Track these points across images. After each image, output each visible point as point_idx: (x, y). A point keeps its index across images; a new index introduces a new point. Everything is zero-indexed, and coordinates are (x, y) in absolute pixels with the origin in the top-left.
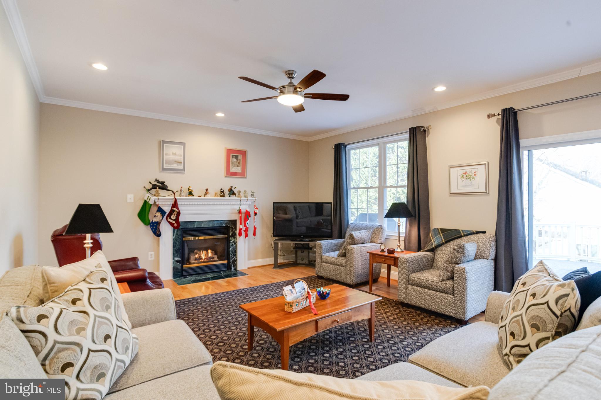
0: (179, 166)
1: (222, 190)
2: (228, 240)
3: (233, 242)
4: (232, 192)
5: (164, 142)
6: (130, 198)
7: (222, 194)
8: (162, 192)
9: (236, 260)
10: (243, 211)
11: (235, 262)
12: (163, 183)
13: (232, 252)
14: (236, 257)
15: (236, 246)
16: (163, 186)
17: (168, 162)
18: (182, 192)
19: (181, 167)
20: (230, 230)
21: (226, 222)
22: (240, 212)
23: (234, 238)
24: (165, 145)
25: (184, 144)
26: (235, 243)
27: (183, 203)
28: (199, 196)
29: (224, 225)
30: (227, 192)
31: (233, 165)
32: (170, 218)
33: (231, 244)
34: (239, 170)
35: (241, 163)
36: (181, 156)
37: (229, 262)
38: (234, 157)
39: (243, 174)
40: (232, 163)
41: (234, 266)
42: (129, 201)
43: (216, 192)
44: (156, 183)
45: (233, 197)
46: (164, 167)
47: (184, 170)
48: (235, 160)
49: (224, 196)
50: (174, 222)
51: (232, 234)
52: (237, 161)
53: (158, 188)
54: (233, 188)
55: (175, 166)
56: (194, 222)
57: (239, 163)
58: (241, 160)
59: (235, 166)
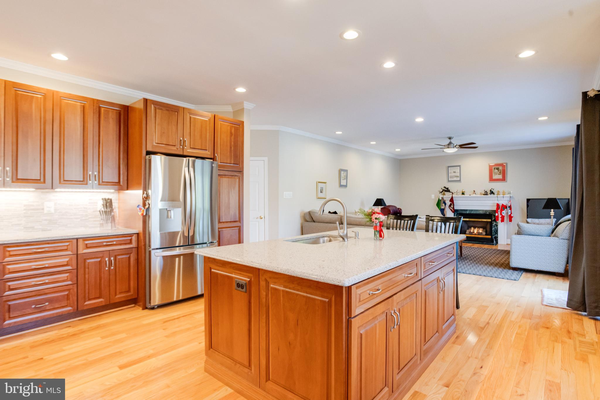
0: (458, 179)
1: (485, 191)
2: (491, 223)
3: (495, 225)
4: (492, 193)
5: (449, 167)
6: (433, 196)
7: (486, 194)
8: (446, 193)
9: (498, 237)
10: (501, 205)
11: (496, 238)
12: (447, 189)
13: (494, 231)
14: (498, 235)
15: (498, 228)
16: (447, 190)
17: (452, 177)
18: (458, 193)
19: (459, 179)
20: (493, 217)
21: (489, 211)
22: (498, 205)
23: (496, 222)
24: (449, 168)
25: (460, 166)
26: (497, 226)
27: (457, 199)
28: (470, 195)
29: (487, 213)
30: (489, 192)
31: (495, 174)
32: (451, 207)
33: (493, 226)
34: (500, 177)
35: (502, 172)
36: (458, 173)
37: (492, 237)
38: (496, 169)
39: (504, 179)
40: (494, 173)
41: (495, 241)
42: (432, 198)
43: (481, 192)
44: (444, 189)
45: (492, 195)
46: (449, 180)
47: (460, 181)
48: (497, 171)
49: (487, 194)
50: (452, 209)
51: (494, 220)
52: (499, 171)
53: (444, 191)
54: (492, 190)
55: (455, 179)
56: (467, 210)
57: (500, 172)
58: (502, 170)
59: (496, 175)
